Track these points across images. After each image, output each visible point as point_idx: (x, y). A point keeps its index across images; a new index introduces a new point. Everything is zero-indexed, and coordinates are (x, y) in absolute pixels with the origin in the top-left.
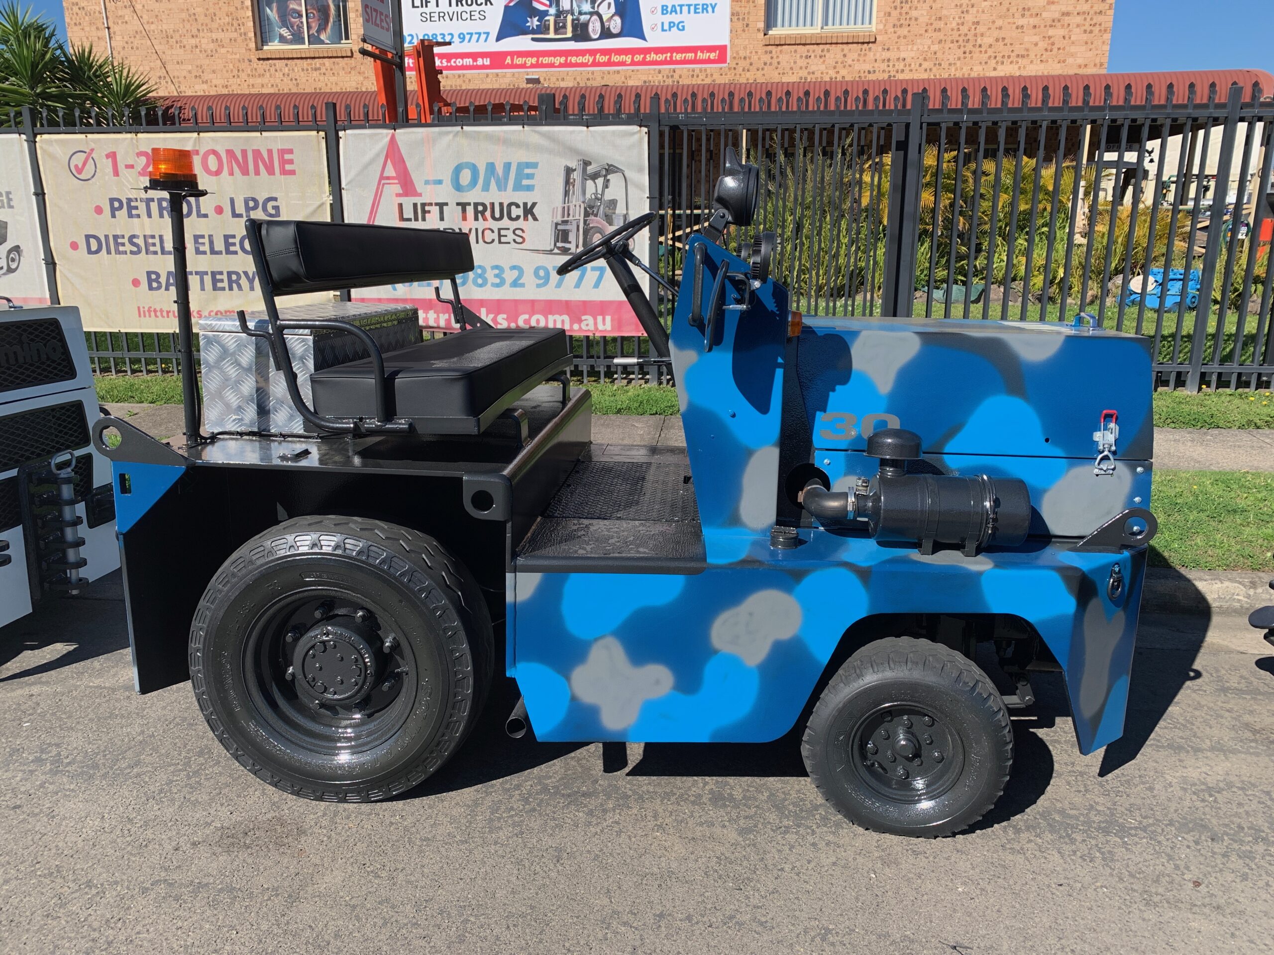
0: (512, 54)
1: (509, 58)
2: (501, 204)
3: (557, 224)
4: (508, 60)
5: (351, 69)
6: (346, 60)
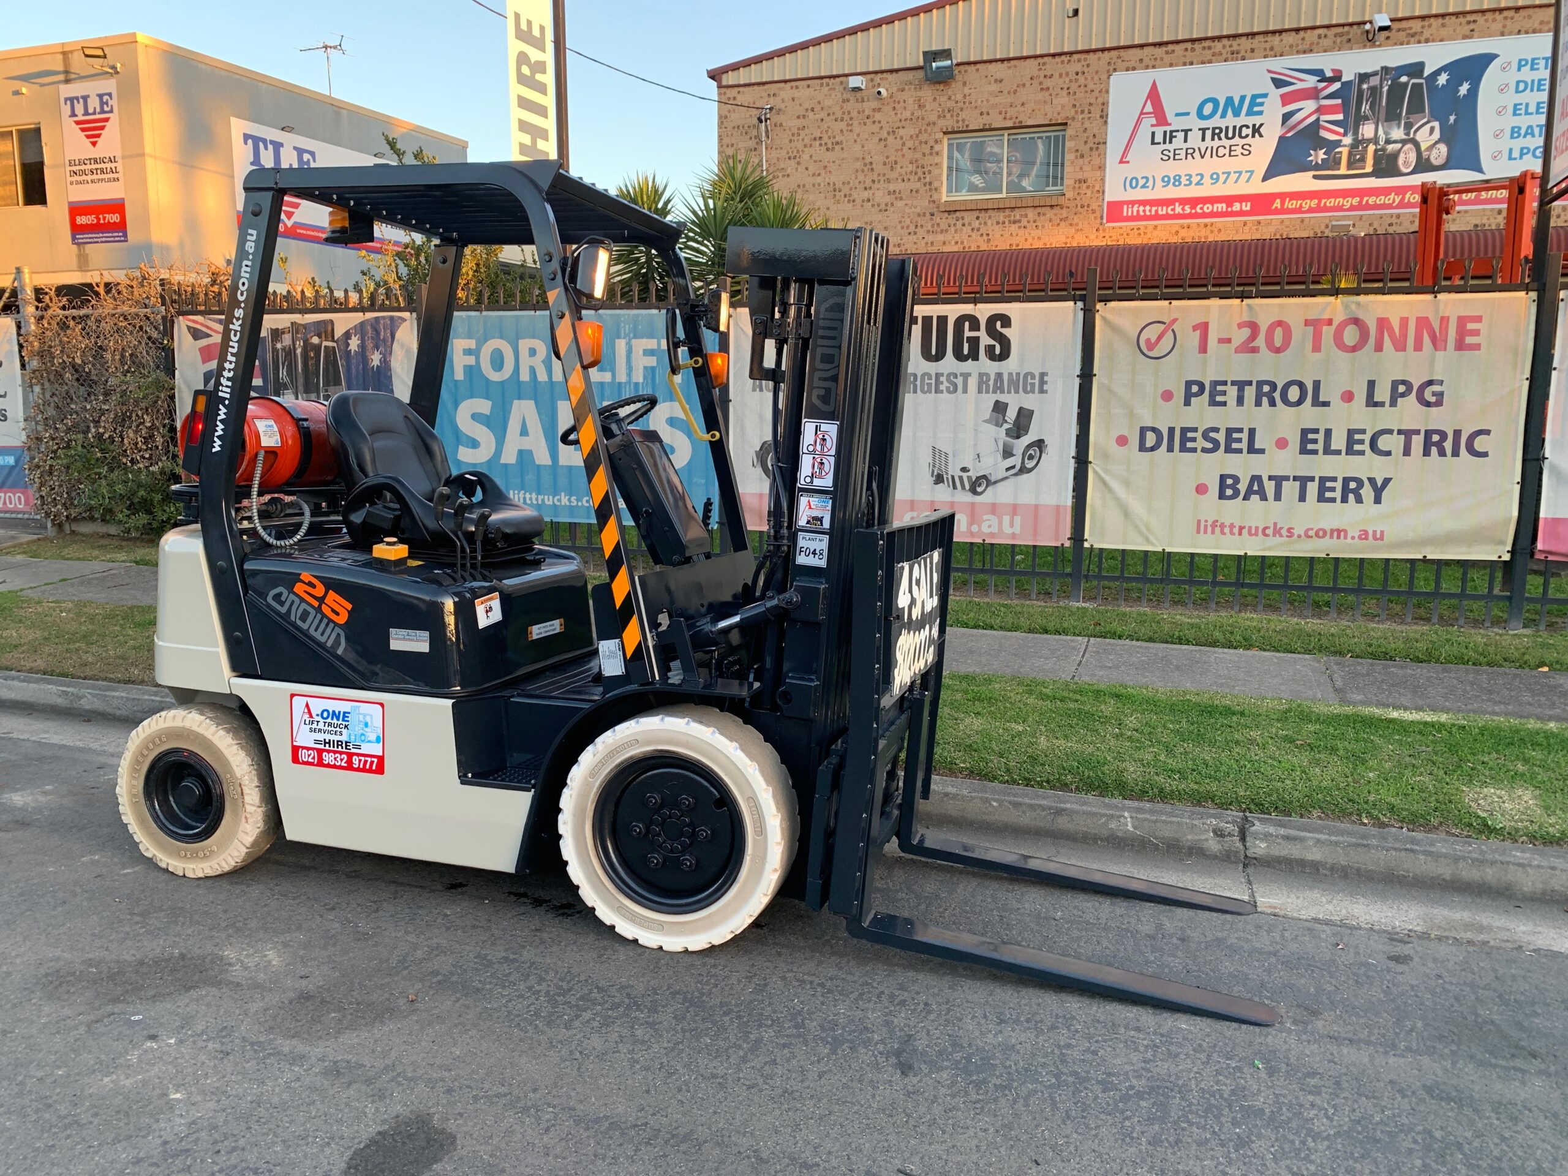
0: (1283, 196)
1: (1278, 201)
4: (1277, 204)
5: (1061, 220)
6: (1057, 210)
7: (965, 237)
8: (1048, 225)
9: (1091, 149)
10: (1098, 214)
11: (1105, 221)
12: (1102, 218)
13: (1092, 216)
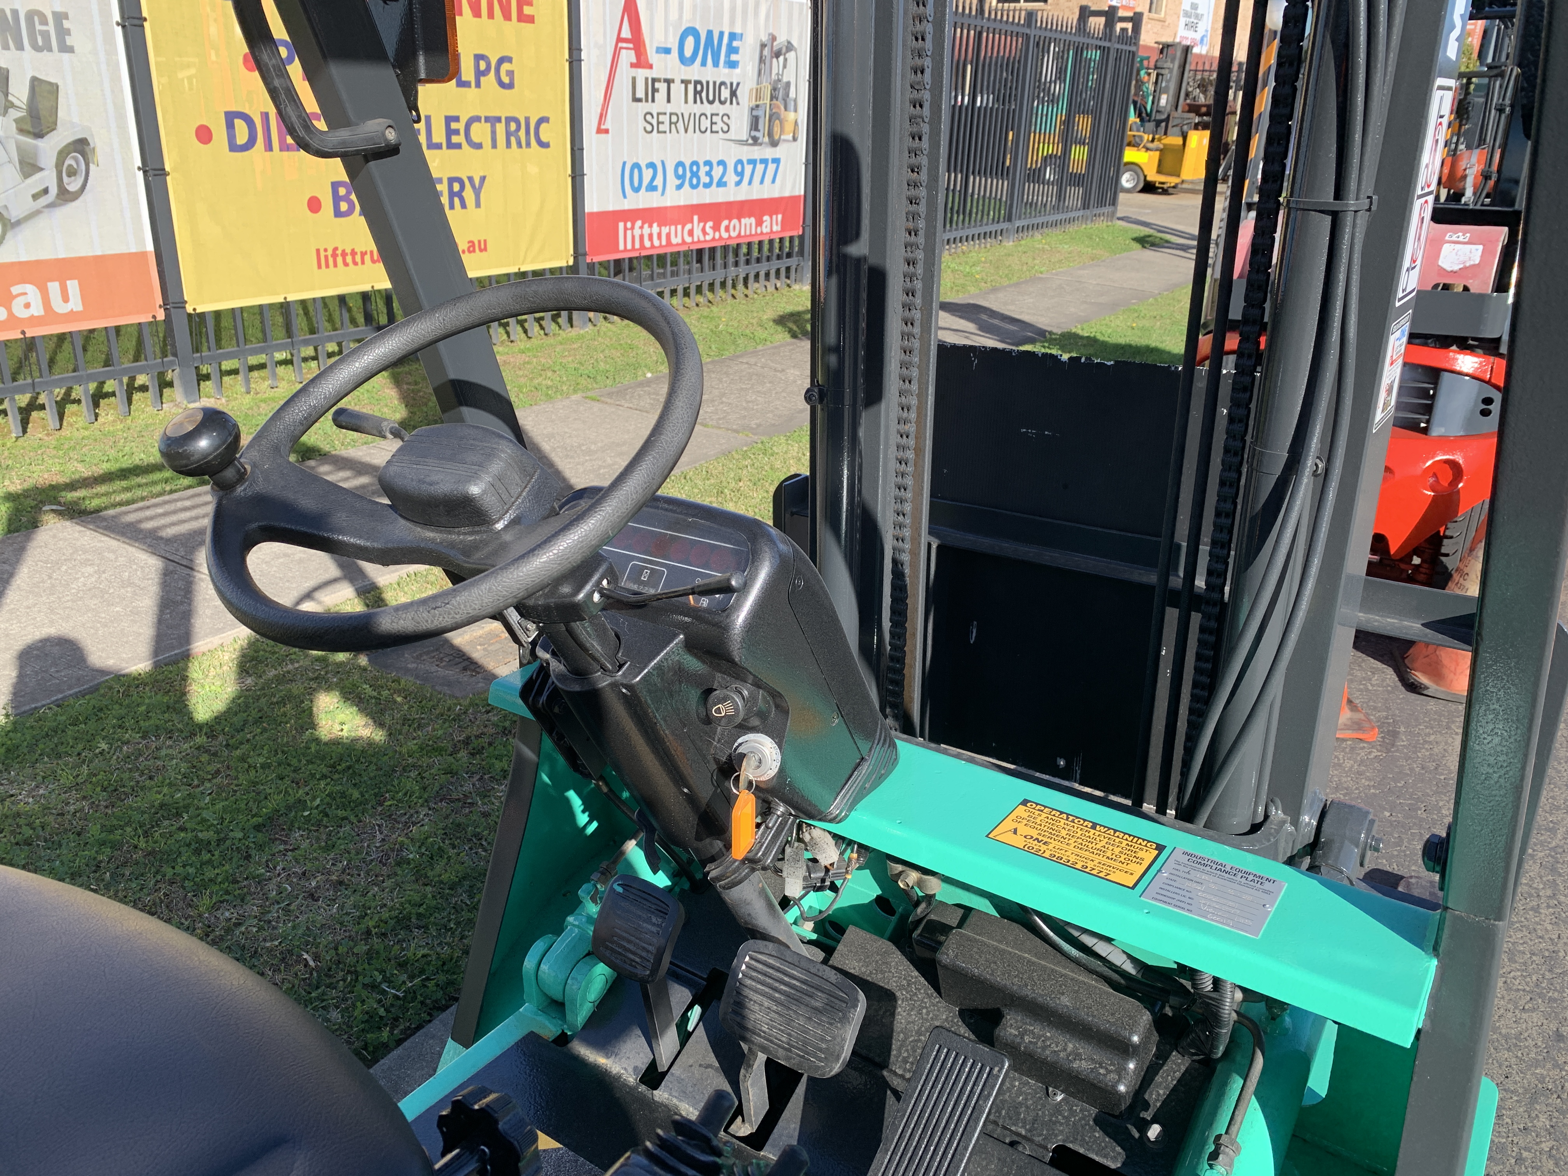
2: (715, 83)
3: (752, 109)
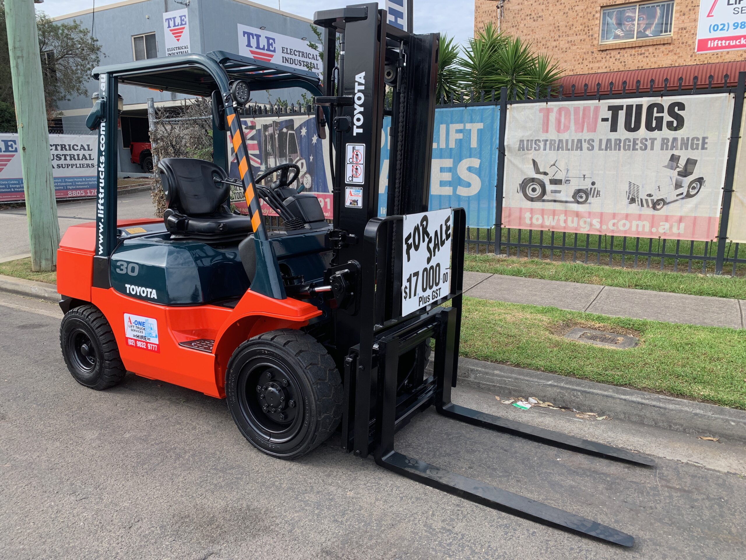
5: (669, 51)
6: (666, 46)
7: (611, 64)
8: (661, 55)
9: (690, 10)
10: (692, 47)
11: (696, 51)
12: (694, 49)
13: (689, 48)
